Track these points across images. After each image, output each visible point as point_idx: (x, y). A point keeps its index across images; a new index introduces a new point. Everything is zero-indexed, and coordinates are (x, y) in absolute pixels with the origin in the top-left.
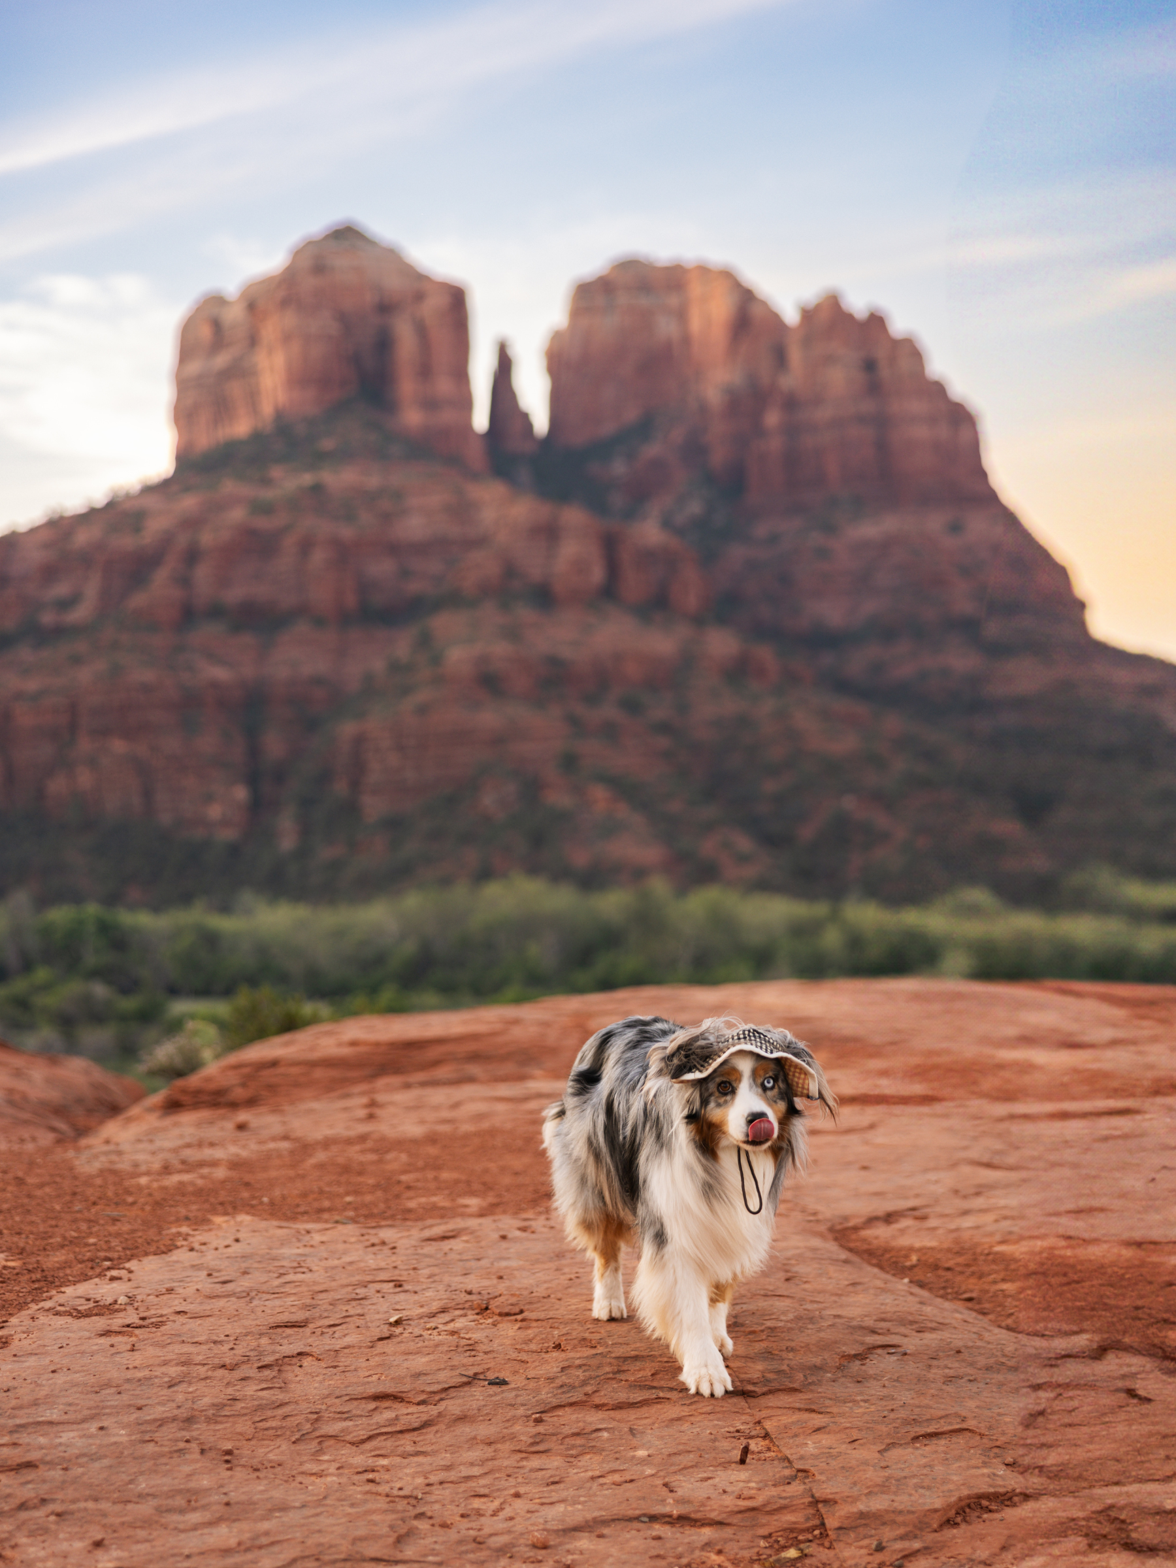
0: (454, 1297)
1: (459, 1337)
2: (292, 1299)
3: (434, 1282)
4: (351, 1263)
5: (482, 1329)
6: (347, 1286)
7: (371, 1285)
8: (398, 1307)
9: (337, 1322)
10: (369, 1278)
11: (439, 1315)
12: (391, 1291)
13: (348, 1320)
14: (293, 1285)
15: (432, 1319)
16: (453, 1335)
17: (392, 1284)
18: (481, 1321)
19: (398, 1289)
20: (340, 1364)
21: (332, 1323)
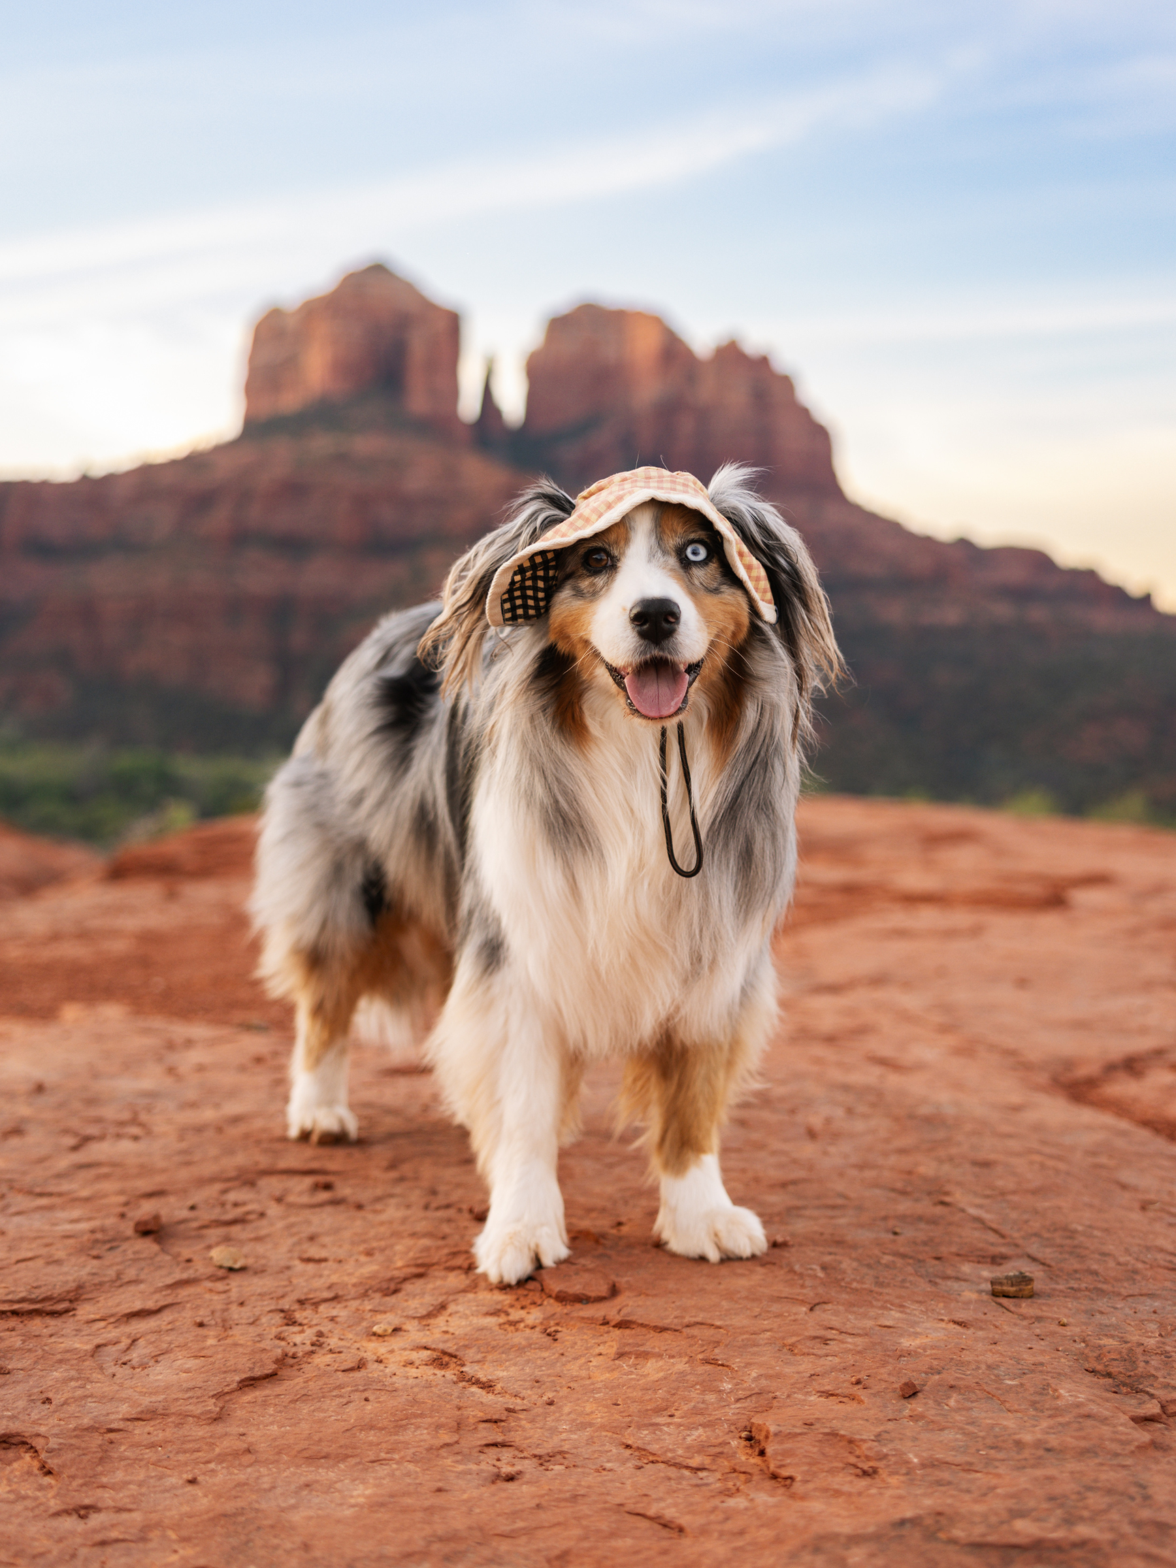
0: (446, 1229)
1: (462, 1377)
2: (76, 1213)
3: (402, 1179)
4: (236, 1120)
5: (521, 1350)
6: (212, 1180)
7: (263, 1183)
8: (314, 1251)
9: (150, 1304)
10: (264, 1161)
11: (408, 1287)
12: (305, 1199)
13: (184, 1293)
14: (93, 1172)
15: (392, 1300)
16: (443, 1366)
17: (308, 1181)
18: (516, 1314)
19: (324, 1196)
20: (107, 1497)
21: (138, 1305)
